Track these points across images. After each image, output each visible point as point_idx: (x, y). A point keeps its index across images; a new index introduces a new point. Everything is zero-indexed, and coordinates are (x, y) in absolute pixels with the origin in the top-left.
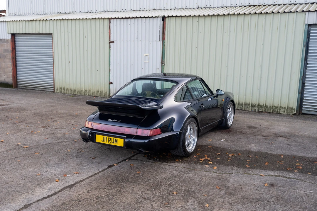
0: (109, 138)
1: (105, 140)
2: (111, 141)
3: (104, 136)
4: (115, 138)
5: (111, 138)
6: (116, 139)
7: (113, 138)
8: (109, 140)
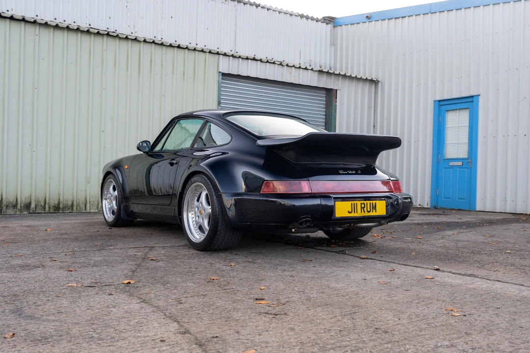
0: (361, 204)
1: (354, 208)
2: (365, 209)
3: (353, 202)
4: (371, 202)
5: (365, 202)
6: (374, 202)
7: (368, 202)
8: (361, 208)
